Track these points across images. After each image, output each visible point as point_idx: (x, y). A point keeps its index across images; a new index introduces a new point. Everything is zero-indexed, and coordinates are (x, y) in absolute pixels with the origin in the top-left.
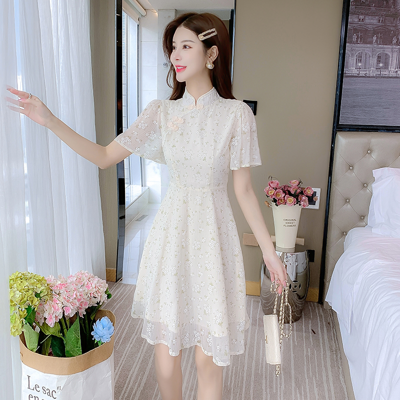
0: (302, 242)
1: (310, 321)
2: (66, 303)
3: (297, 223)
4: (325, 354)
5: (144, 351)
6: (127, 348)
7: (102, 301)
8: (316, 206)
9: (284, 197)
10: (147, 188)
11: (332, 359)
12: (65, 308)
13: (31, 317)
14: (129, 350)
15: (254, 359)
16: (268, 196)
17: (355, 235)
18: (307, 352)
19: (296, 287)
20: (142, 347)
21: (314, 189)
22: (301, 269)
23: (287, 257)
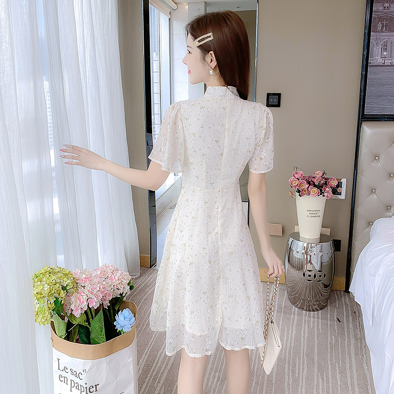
0: (327, 231)
1: (335, 310)
2: (90, 295)
3: (321, 214)
4: (349, 342)
7: (125, 292)
8: (342, 197)
9: (308, 187)
11: (356, 347)
12: (90, 300)
13: (59, 309)
16: (292, 187)
18: (332, 339)
19: (320, 276)
22: (326, 259)
23: (311, 248)
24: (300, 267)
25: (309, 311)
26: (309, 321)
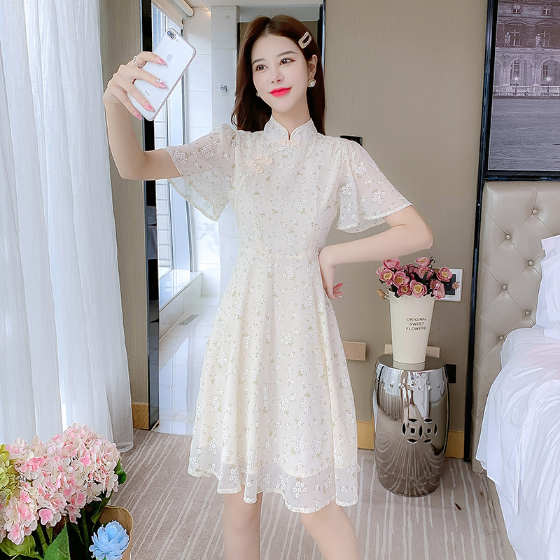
0: (436, 352)
1: (453, 492)
2: (44, 503)
3: (427, 324)
4: (477, 539)
5: (193, 548)
6: (165, 545)
7: (109, 490)
8: (457, 297)
9: (409, 283)
10: (198, 273)
11: (488, 547)
12: (43, 512)
14: (168, 548)
15: (367, 552)
16: (382, 282)
17: (518, 340)
18: (450, 537)
19: (429, 431)
20: (189, 543)
21: (453, 271)
22: (437, 396)
23: (412, 379)
24: (396, 415)
25: (413, 496)
26: (413, 512)
